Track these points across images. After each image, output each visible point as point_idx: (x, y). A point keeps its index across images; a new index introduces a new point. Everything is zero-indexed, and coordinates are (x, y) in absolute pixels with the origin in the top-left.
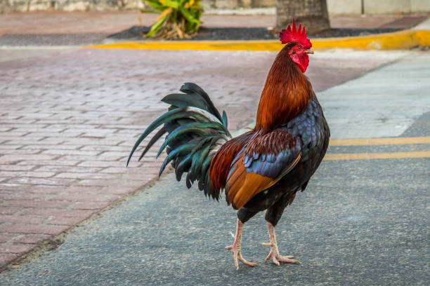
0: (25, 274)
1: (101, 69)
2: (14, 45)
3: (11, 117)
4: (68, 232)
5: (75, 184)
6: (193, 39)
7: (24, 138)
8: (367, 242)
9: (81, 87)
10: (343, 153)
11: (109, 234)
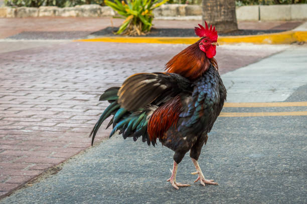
0: (36, 190)
1: (86, 55)
2: (28, 39)
3: (27, 87)
4: (65, 162)
5: (69, 131)
6: (147, 36)
7: (35, 100)
8: (263, 171)
9: (73, 67)
10: (247, 112)
11: (92, 164)
